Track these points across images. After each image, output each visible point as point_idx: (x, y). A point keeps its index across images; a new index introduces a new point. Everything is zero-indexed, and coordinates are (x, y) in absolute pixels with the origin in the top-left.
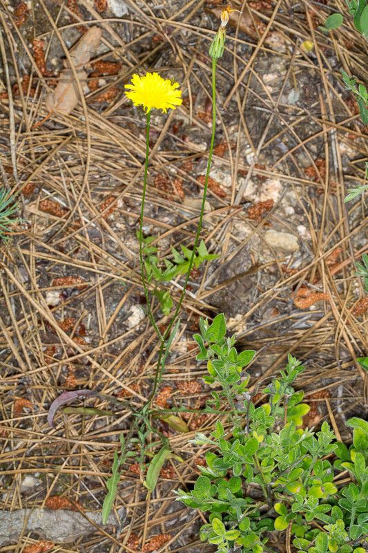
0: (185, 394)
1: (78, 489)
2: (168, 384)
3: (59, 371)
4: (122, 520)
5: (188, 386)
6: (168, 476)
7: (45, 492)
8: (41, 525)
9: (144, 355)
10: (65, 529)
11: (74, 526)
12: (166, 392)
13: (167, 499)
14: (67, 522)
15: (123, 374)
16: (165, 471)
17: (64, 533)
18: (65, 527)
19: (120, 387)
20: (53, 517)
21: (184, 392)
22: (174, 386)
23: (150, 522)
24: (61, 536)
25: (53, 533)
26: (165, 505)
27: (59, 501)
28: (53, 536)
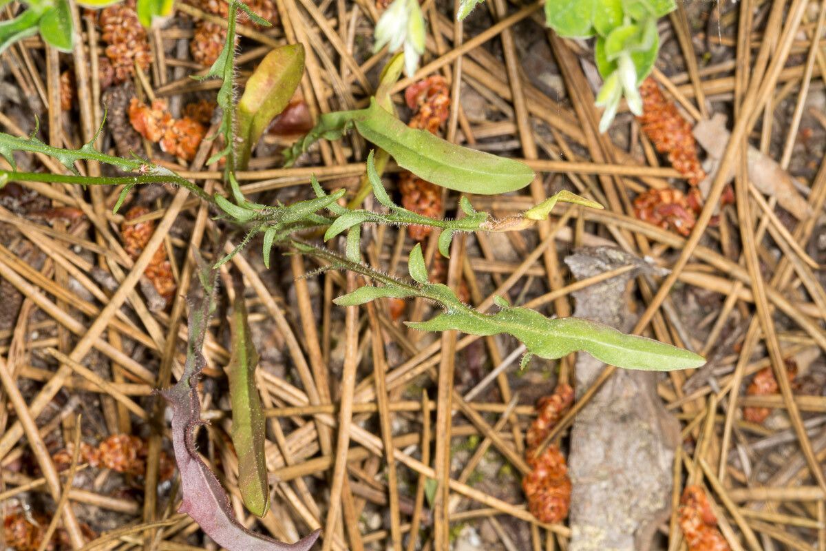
0: (147, 49)
1: (496, 408)
2: (118, 112)
3: (86, 496)
4: (612, 262)
5: (120, 41)
6: (441, 100)
7: (504, 517)
8: (624, 532)
9: (16, 204)
10: (632, 450)
11: (624, 419)
12: (149, 119)
13: (519, 102)
14: (609, 443)
15: (89, 276)
16: (426, 110)
17: (647, 448)
18: (626, 447)
19: (138, 287)
20: (596, 491)
21: (140, 54)
22: (119, 94)
23: (596, 153)
24: (653, 458)
25: (645, 486)
26: (538, 103)
27: (542, 474)
28: (657, 486)
